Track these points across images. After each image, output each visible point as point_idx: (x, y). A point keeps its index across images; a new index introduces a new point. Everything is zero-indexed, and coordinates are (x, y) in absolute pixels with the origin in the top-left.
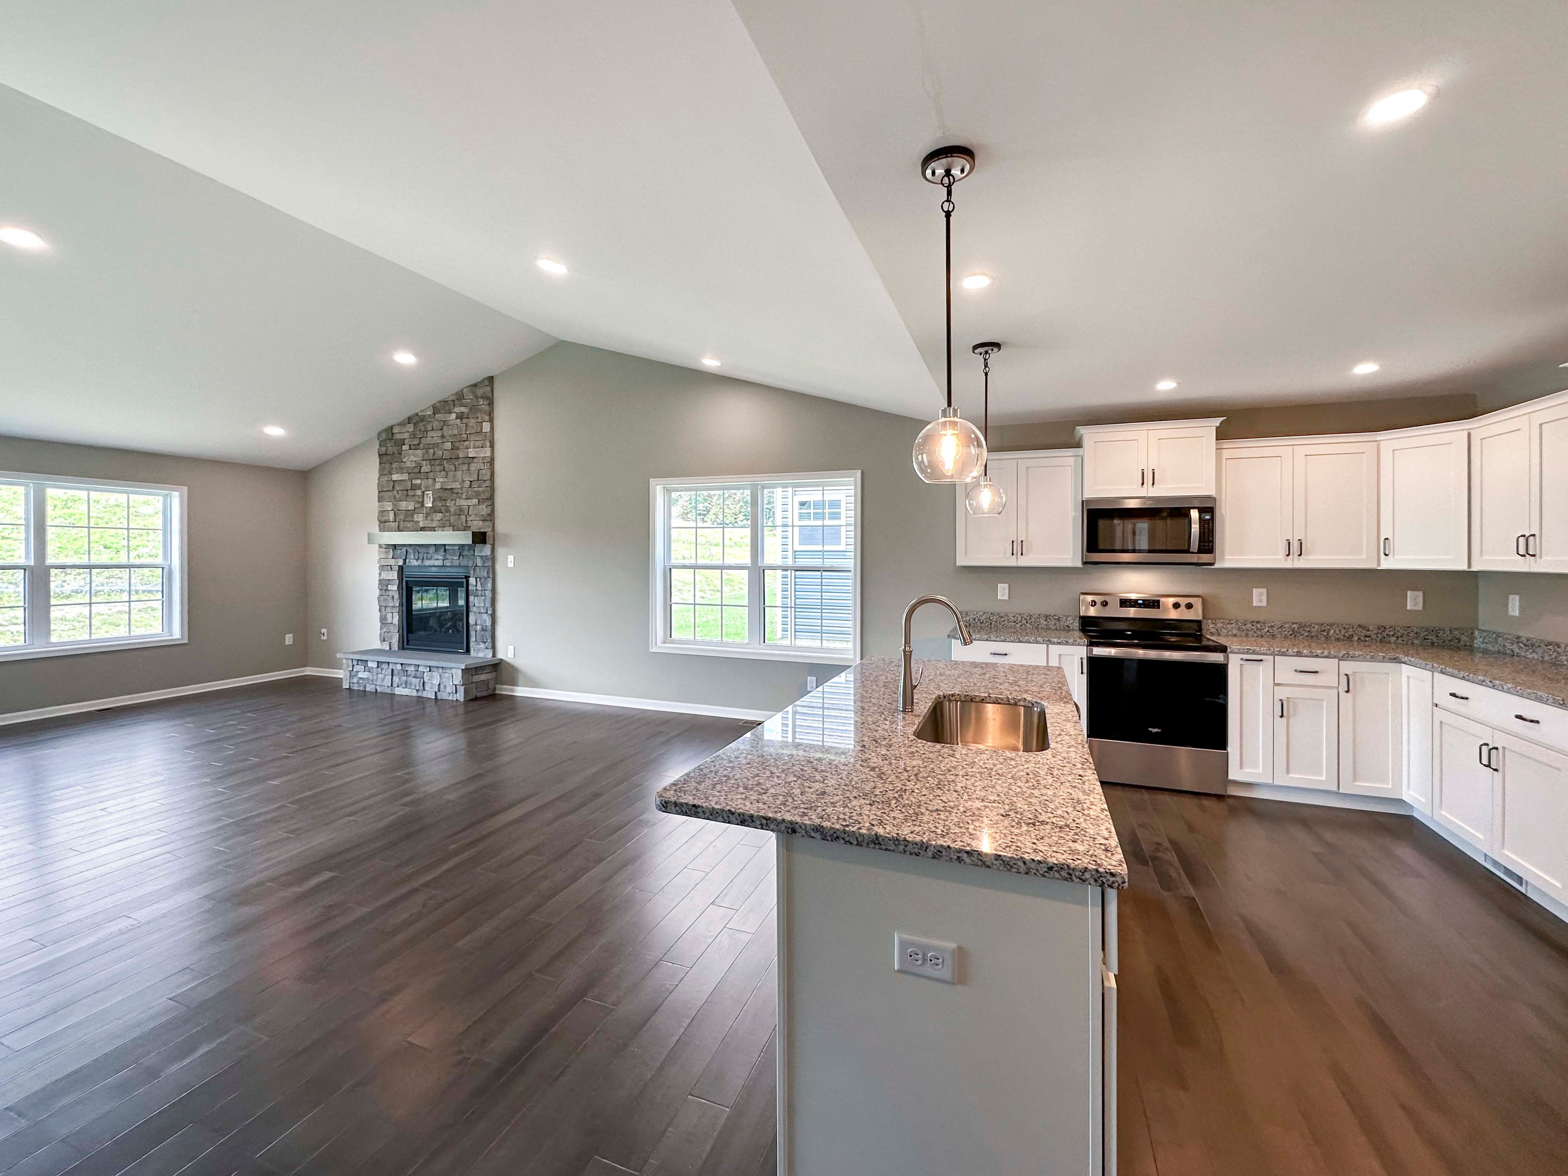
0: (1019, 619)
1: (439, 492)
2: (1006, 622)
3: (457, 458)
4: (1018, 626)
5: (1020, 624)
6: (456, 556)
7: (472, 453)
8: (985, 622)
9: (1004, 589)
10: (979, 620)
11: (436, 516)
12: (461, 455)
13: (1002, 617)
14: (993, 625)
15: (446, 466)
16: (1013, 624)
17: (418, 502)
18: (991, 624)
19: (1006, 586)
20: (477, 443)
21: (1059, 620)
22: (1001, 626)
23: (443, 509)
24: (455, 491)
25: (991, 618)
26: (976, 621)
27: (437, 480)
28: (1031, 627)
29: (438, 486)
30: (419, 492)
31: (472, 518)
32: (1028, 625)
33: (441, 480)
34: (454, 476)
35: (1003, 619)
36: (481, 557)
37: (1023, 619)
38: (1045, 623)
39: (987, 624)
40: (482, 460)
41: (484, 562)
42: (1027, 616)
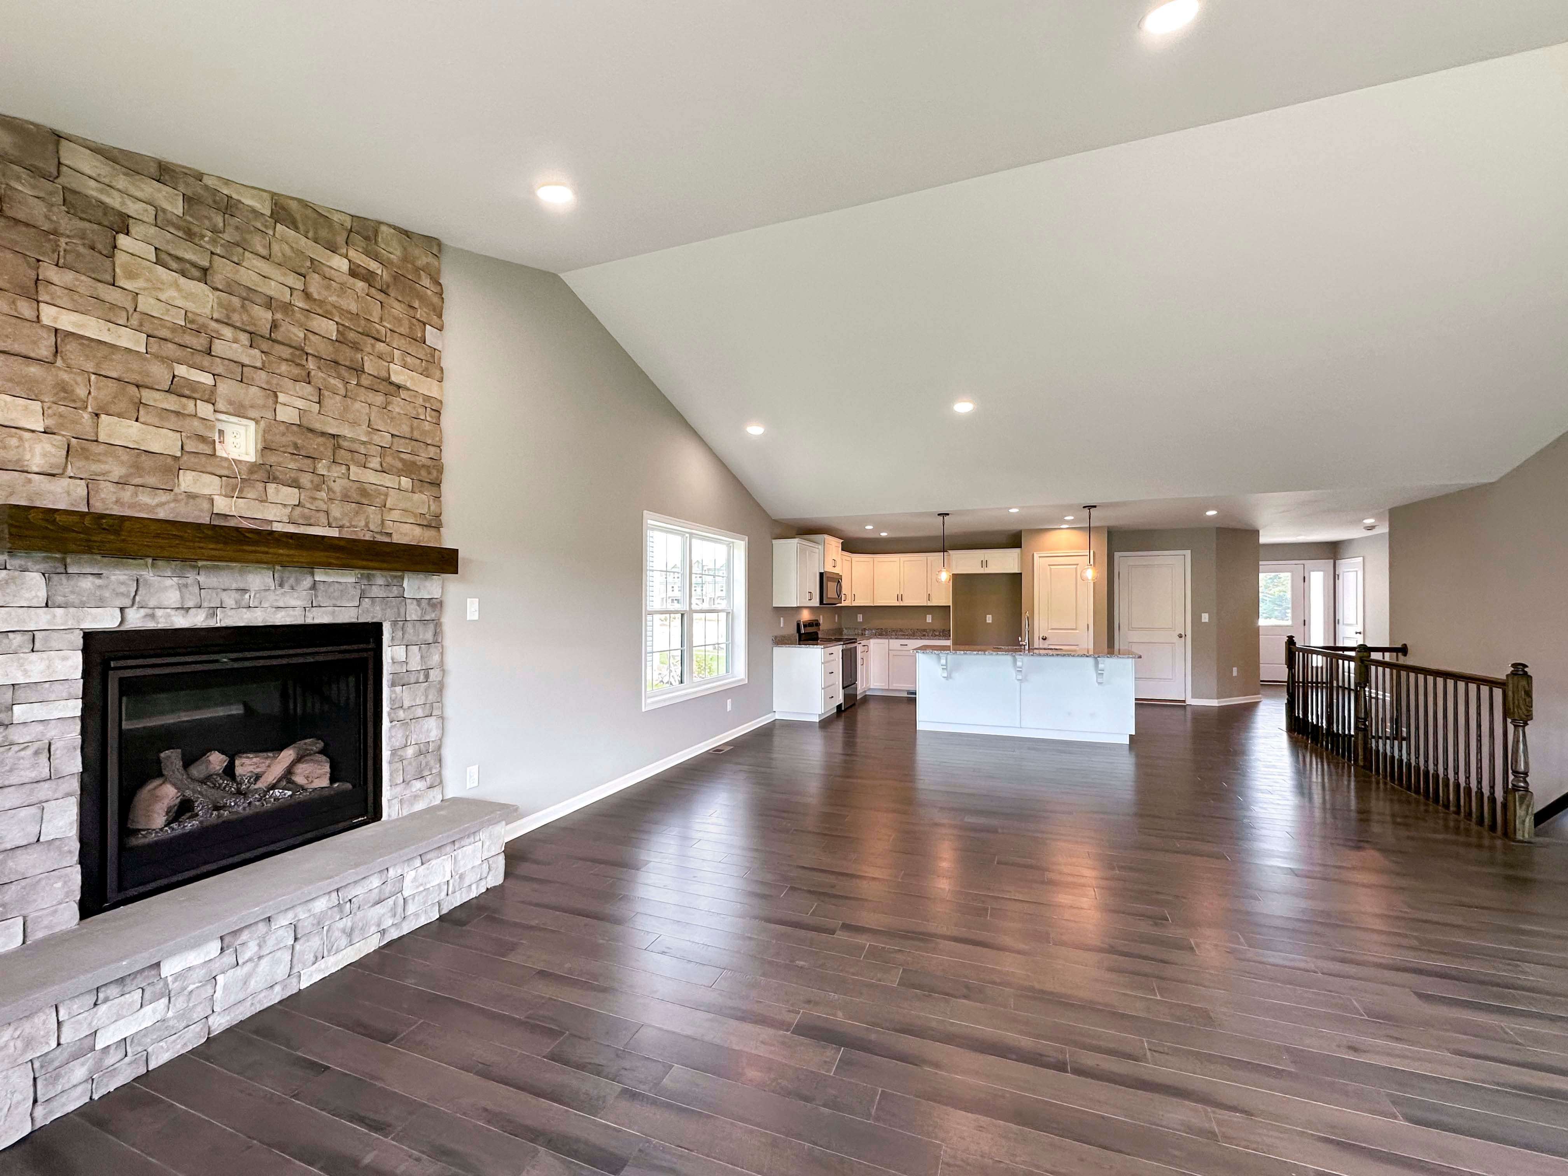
1: (294, 433)
3: (359, 370)
6: (352, 599)
7: (399, 375)
11: (278, 491)
12: (368, 367)
15: (318, 376)
17: (202, 439)
20: (409, 359)
23: (305, 479)
24: (345, 444)
27: (282, 398)
29: (286, 414)
30: (205, 410)
31: (396, 515)
33: (300, 404)
34: (346, 409)
36: (419, 601)
40: (424, 400)
41: (424, 612)
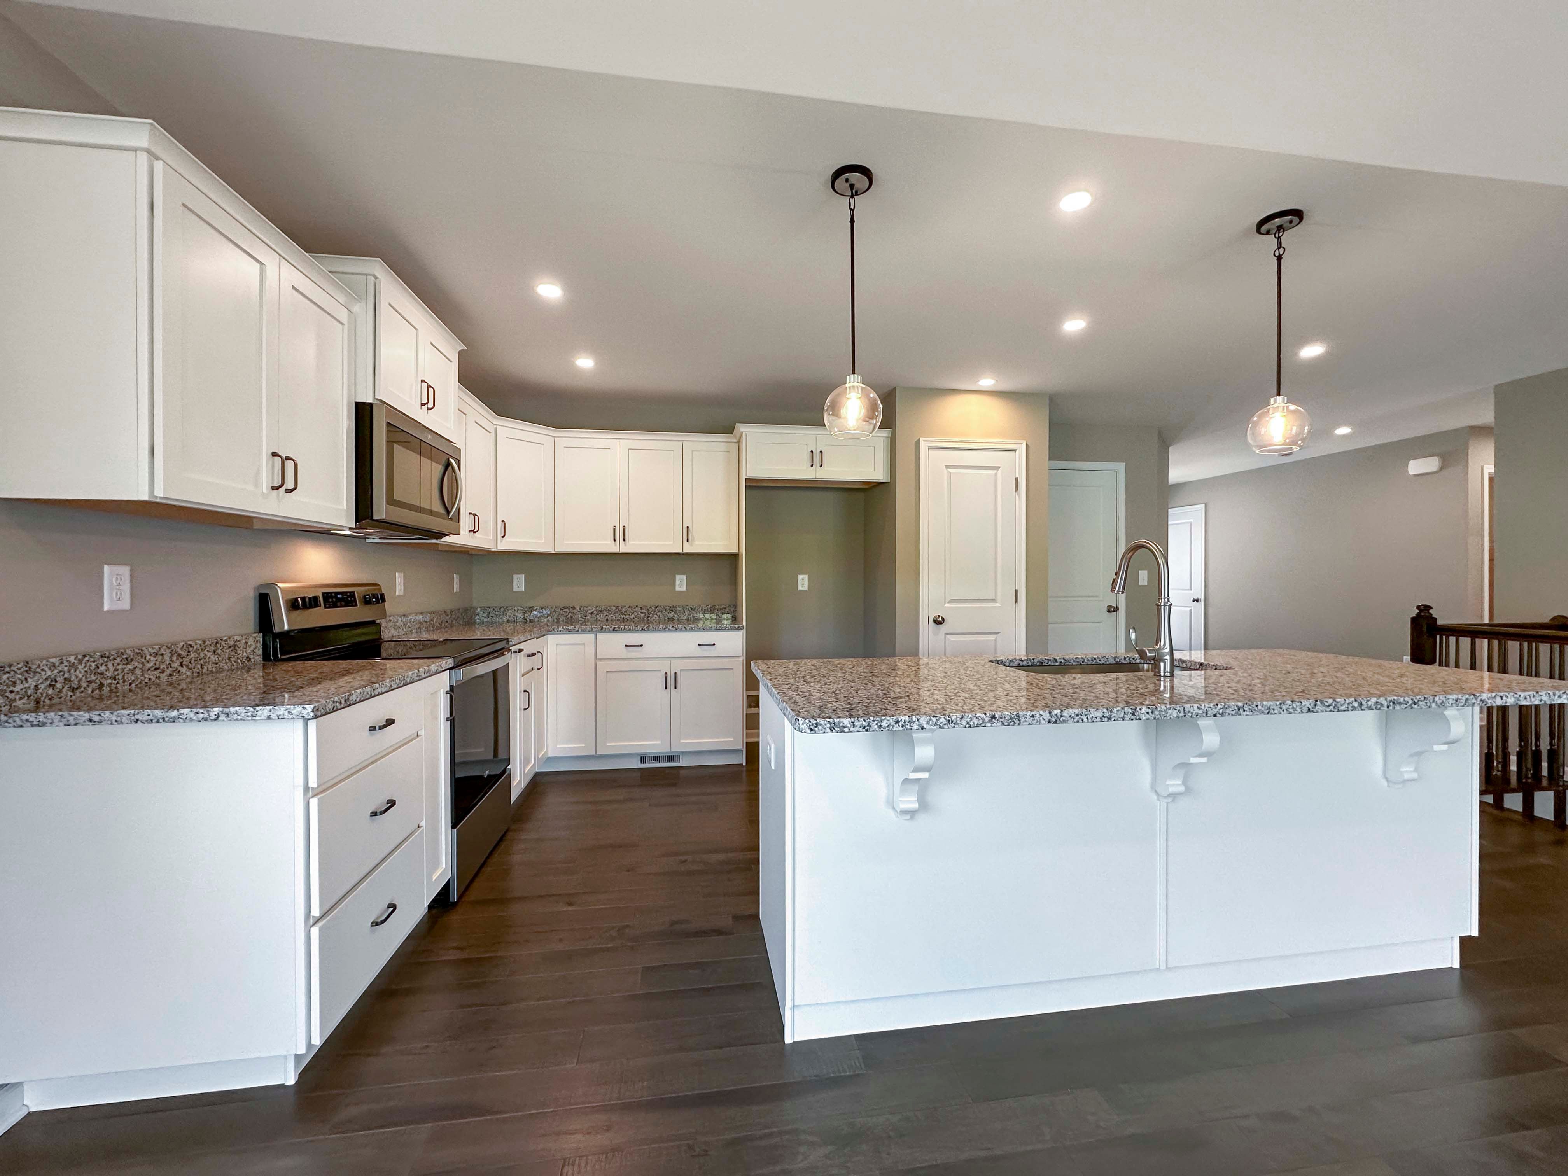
0: (167, 658)
2: (138, 672)
4: (164, 677)
5: (168, 671)
8: (84, 685)
9: (118, 577)
10: (67, 680)
13: (128, 661)
14: (106, 689)
16: (152, 675)
18: (101, 685)
19: (125, 571)
21: (234, 647)
22: (127, 687)
25: (103, 668)
26: (59, 685)
28: (189, 673)
32: (184, 670)
35: (130, 667)
37: (175, 658)
38: (214, 658)
39: (90, 690)
42: (181, 649)
